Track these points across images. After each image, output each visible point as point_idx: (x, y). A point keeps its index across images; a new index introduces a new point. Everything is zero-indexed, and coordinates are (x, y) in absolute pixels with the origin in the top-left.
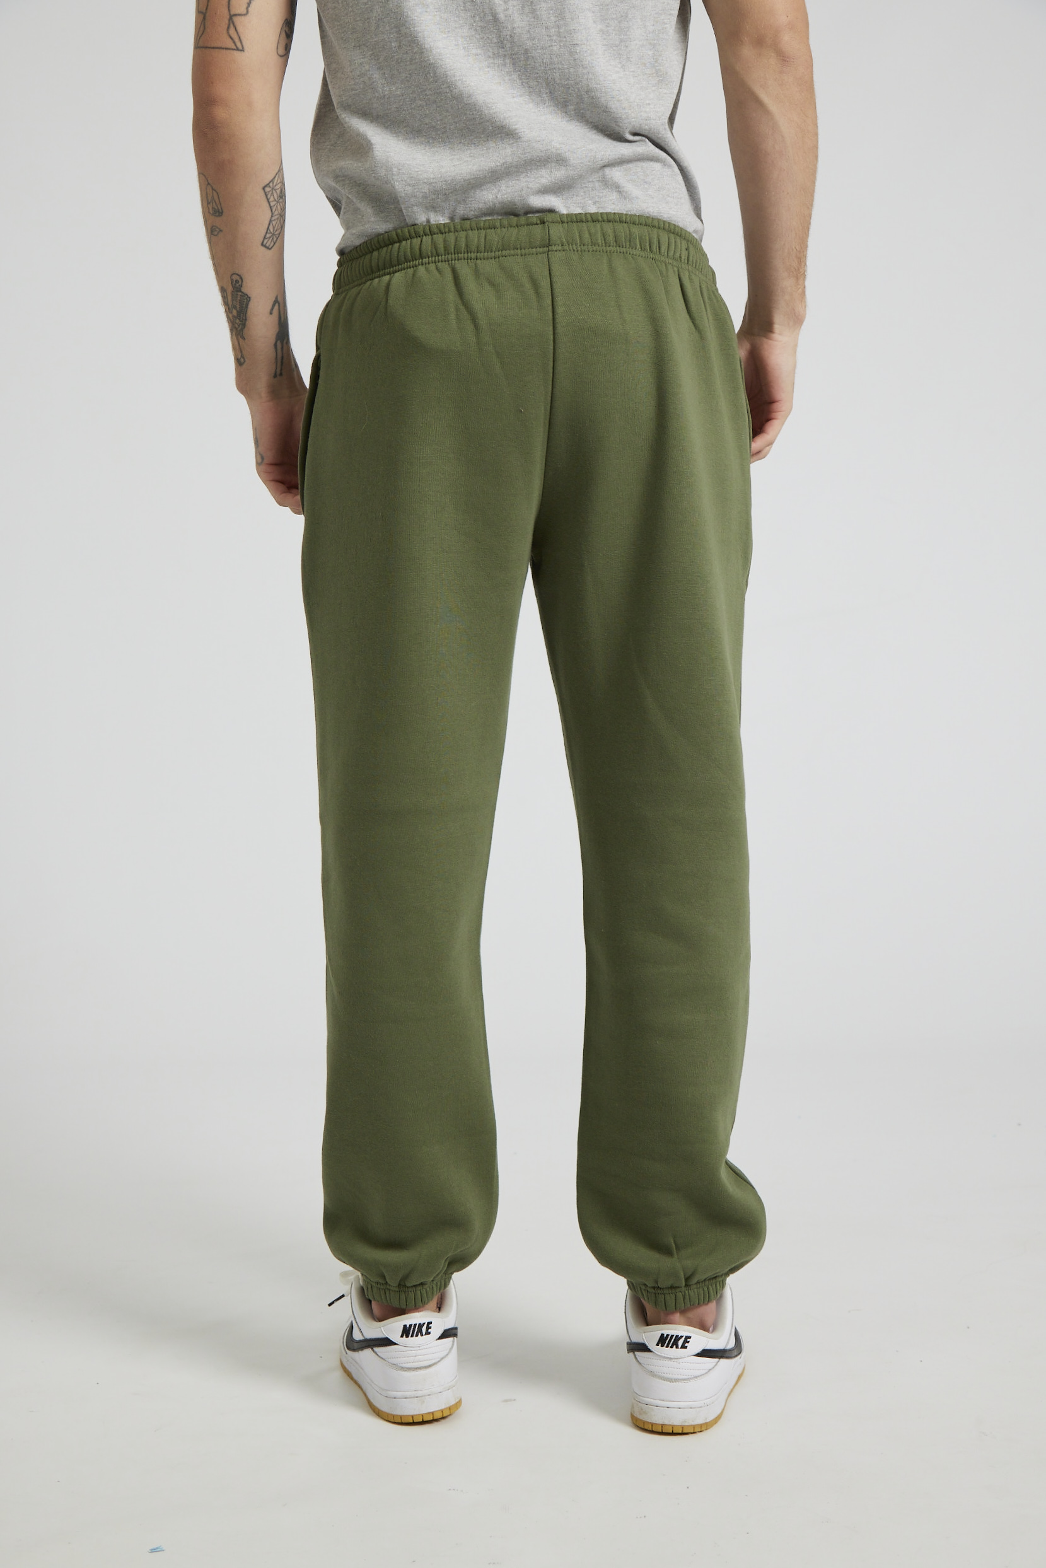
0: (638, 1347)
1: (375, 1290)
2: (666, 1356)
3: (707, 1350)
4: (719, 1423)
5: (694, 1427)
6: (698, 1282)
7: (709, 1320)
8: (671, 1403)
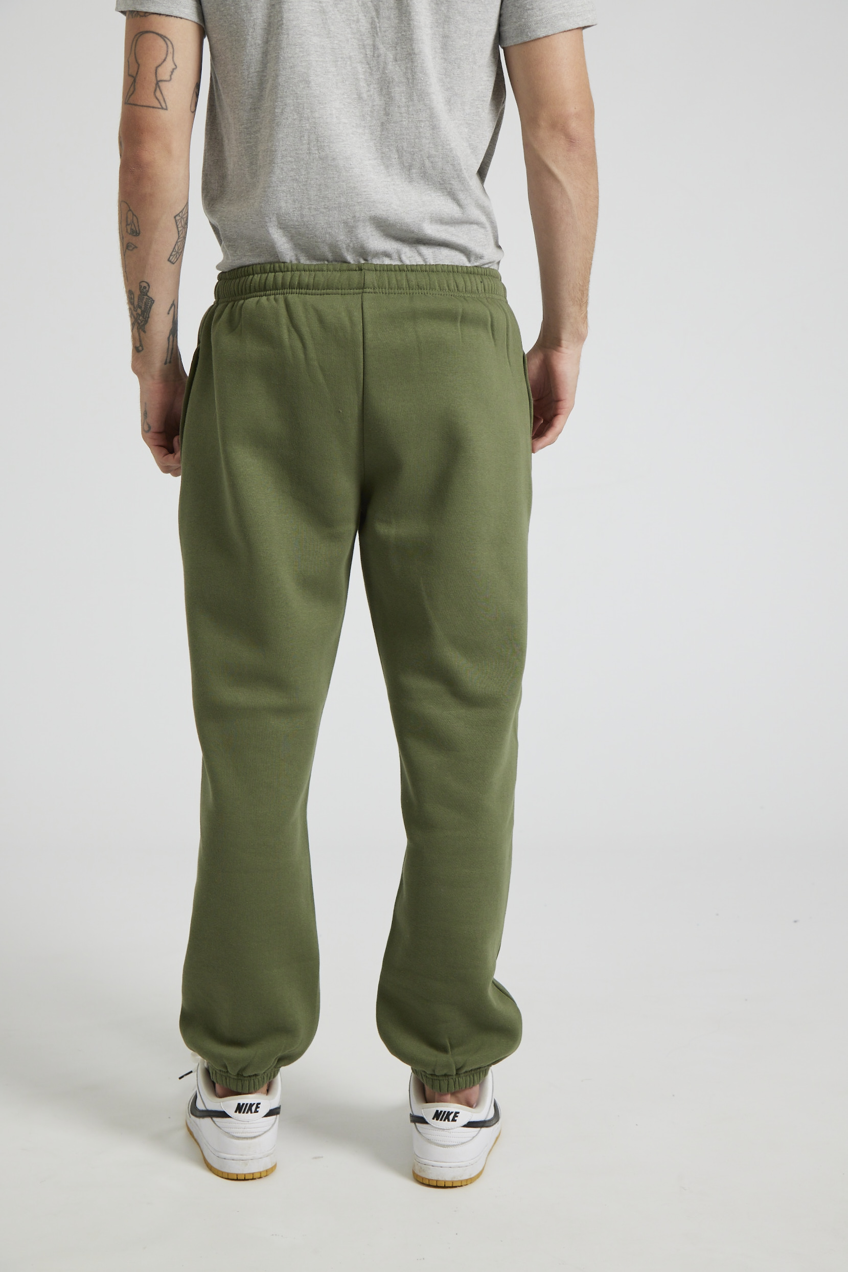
0: (418, 1120)
1: (218, 1075)
2: (440, 1127)
3: (472, 1122)
4: (479, 1179)
5: (461, 1181)
6: (466, 1072)
7: (473, 1100)
8: (444, 1163)
